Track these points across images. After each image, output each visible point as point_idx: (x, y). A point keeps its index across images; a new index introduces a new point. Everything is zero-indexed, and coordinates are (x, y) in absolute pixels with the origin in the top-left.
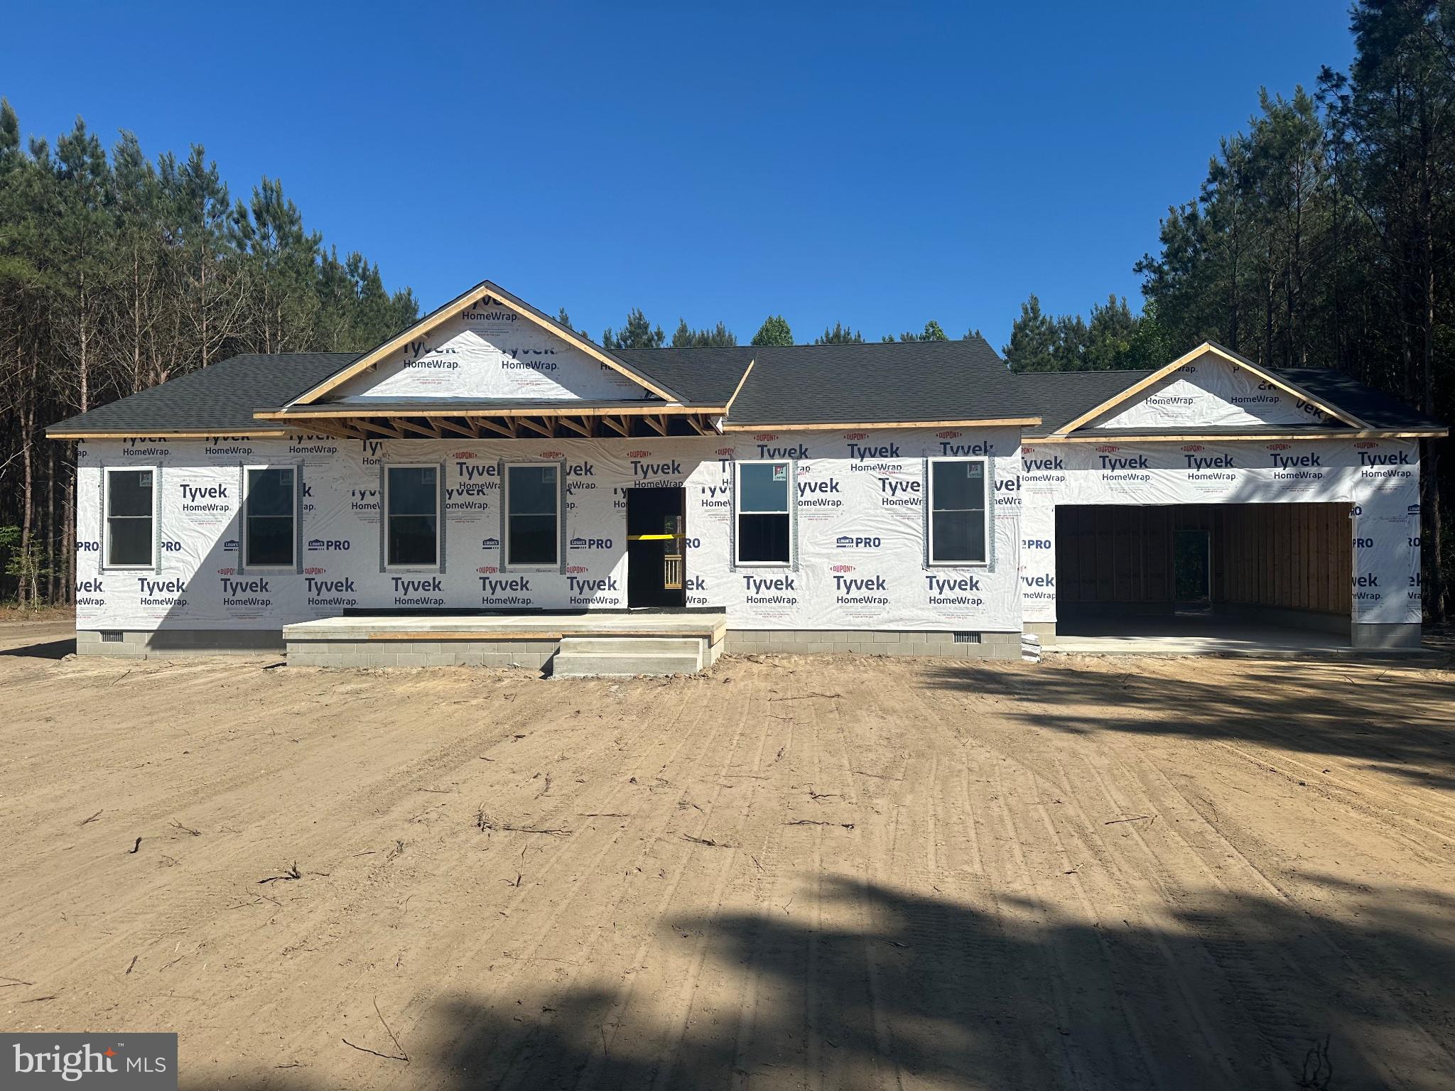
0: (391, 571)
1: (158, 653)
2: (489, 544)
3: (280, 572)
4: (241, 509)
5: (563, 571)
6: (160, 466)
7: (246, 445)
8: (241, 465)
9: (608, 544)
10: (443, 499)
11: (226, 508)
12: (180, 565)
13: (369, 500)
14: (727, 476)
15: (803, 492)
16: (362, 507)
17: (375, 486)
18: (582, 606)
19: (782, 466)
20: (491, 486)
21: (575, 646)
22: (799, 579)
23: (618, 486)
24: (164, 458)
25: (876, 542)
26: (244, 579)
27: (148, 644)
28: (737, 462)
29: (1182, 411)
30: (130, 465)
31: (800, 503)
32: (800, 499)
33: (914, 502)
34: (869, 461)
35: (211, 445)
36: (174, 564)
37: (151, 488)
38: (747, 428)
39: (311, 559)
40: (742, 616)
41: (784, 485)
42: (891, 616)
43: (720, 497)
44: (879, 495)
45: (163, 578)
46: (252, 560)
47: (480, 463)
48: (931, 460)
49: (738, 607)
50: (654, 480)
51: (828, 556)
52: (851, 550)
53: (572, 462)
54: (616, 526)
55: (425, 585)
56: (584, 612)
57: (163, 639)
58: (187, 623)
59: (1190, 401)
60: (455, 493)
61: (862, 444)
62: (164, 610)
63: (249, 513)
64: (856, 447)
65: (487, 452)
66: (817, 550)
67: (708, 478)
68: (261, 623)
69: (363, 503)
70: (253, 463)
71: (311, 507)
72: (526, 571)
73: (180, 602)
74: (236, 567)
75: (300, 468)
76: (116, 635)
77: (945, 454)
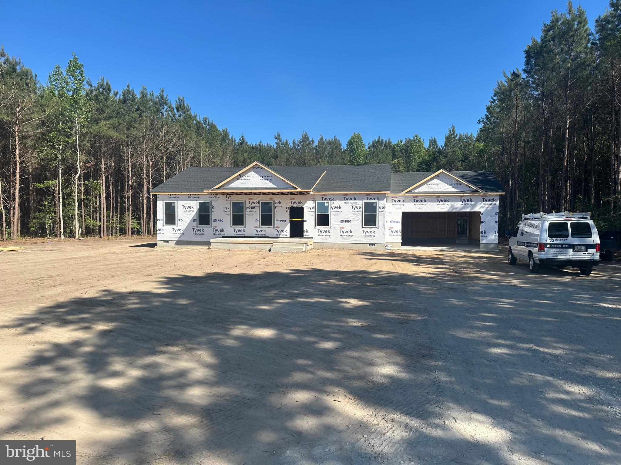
0: (233, 227)
1: (177, 246)
2: (257, 221)
3: (207, 227)
4: (197, 212)
5: (274, 228)
6: (177, 201)
7: (198, 196)
8: (197, 201)
9: (285, 221)
10: (245, 210)
11: (193, 211)
12: (182, 225)
13: (228, 210)
14: (314, 205)
15: (332, 209)
16: (226, 211)
17: (229, 206)
18: (278, 236)
19: (327, 202)
20: (256, 206)
21: (276, 245)
22: (331, 230)
23: (287, 207)
24: (178, 199)
25: (350, 221)
26: (198, 229)
27: (175, 244)
28: (317, 201)
29: (436, 187)
30: (170, 200)
31: (332, 212)
32: (332, 210)
33: (360, 212)
34: (349, 201)
35: (189, 196)
36: (181, 224)
37: (175, 206)
38: (318, 193)
39: (214, 224)
40: (317, 239)
41: (328, 207)
42: (353, 240)
43: (312, 210)
44: (351, 210)
45: (179, 228)
46: (200, 224)
47: (254, 201)
48: (364, 201)
49: (316, 237)
50: (296, 205)
51: (338, 225)
52: (344, 223)
53: (276, 201)
54: (287, 217)
55: (241, 231)
56: (279, 238)
57: (178, 243)
58: (184, 239)
59: (438, 185)
60: (248, 208)
61: (347, 197)
62: (179, 236)
63: (199, 212)
64: (346, 198)
65: (256, 198)
66: (336, 223)
67: (310, 205)
68: (203, 239)
69: (226, 210)
70: (200, 200)
71: (214, 211)
72: (265, 227)
73: (183, 234)
74: (196, 226)
75: (211, 202)
76: (167, 242)
77: (367, 200)
